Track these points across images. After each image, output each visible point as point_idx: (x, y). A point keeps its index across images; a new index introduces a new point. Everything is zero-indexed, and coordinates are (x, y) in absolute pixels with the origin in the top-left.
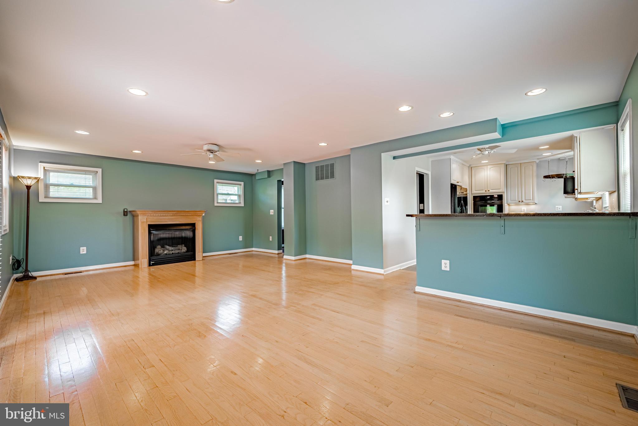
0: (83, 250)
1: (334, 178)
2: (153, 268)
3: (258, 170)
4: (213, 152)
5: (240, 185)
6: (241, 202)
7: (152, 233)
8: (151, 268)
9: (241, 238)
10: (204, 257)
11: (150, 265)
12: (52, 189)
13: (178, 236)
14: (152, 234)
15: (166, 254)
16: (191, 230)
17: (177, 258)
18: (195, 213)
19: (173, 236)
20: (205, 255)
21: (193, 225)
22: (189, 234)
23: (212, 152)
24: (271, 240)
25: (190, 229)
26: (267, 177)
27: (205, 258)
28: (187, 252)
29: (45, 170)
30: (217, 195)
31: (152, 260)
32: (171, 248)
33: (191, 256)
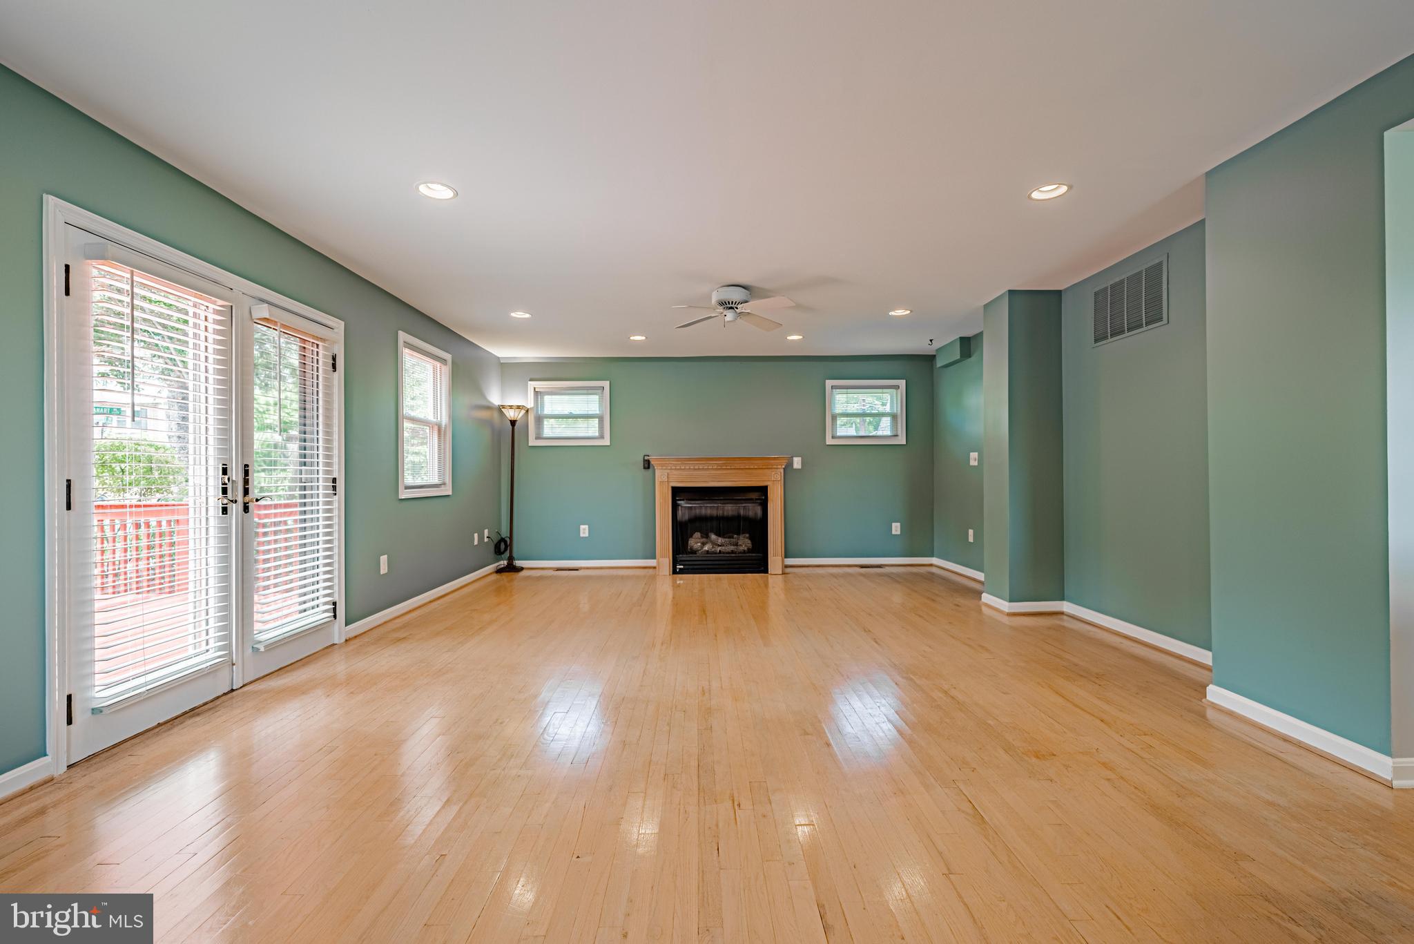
0: (584, 529)
1: (1161, 319)
2: (681, 580)
3: (931, 341)
4: (733, 306)
5: (897, 387)
6: (899, 433)
7: (679, 505)
8: (678, 579)
9: (896, 527)
10: (787, 567)
11: (675, 572)
12: (547, 424)
13: (730, 513)
14: (680, 508)
15: (708, 552)
16: (759, 501)
17: (728, 562)
18: (766, 463)
19: (720, 513)
20: (790, 561)
21: (763, 490)
22: (754, 510)
23: (731, 305)
24: (971, 539)
25: (756, 499)
26: (958, 357)
27: (788, 570)
28: (749, 551)
29: (536, 393)
30: (834, 418)
31: (681, 561)
32: (720, 540)
33: (755, 562)
